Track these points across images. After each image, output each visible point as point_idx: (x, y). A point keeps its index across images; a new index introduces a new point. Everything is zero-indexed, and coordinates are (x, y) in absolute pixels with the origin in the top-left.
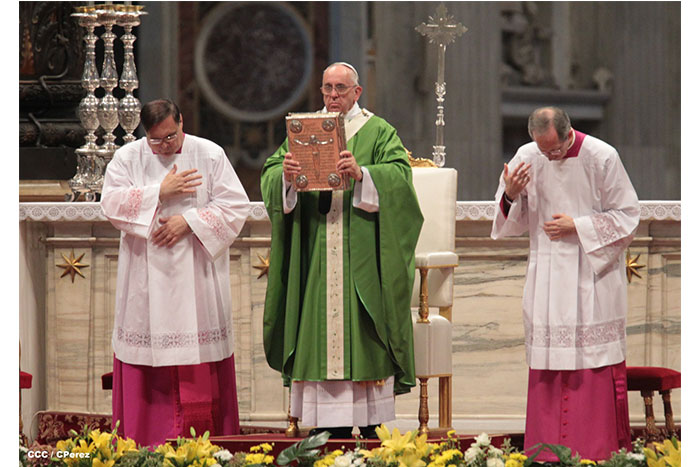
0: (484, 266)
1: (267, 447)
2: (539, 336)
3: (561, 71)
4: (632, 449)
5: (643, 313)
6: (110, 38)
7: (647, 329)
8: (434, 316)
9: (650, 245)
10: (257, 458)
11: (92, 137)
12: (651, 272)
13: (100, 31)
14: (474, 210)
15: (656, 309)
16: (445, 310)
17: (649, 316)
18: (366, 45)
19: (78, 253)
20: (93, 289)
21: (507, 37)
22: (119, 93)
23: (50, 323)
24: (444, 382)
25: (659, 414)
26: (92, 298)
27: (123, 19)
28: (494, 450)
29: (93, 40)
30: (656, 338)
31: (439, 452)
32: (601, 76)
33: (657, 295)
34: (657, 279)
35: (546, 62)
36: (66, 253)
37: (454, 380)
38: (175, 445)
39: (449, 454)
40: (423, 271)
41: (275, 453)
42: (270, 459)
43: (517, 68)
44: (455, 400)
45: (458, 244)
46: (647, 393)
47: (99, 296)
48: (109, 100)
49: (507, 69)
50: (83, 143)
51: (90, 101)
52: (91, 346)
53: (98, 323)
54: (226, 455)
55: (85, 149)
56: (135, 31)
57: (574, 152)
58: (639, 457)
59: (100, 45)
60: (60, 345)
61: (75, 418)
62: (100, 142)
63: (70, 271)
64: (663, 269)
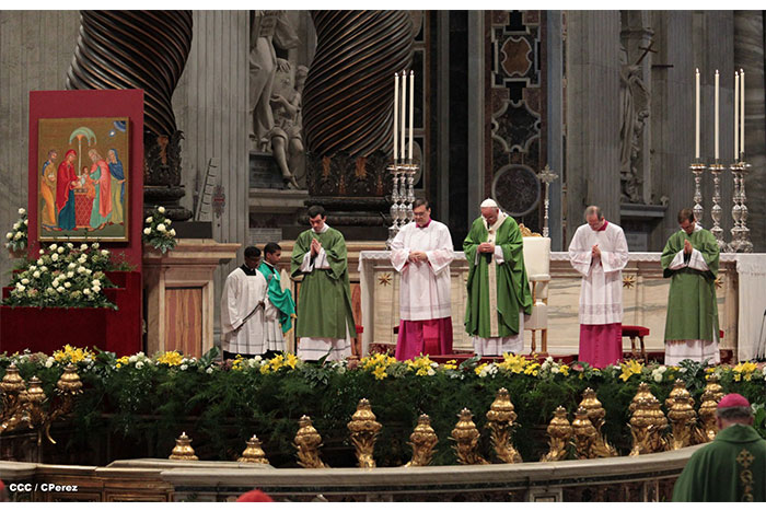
0: (564, 280)
1: (454, 361)
2: (587, 310)
3: (647, 197)
4: (615, 364)
5: (634, 302)
6: (403, 179)
7: (636, 309)
8: (539, 303)
9: (637, 272)
10: (450, 367)
11: (396, 222)
12: (638, 284)
13: (399, 176)
14: (561, 256)
15: (640, 300)
16: (544, 300)
17: (637, 303)
18: (563, 185)
19: (388, 273)
20: (394, 289)
21: (623, 182)
22: (407, 204)
23: (376, 304)
24: (544, 332)
25: (638, 347)
26: (394, 294)
27: (408, 171)
28: (554, 364)
29: (396, 180)
30: (640, 313)
31: (530, 365)
32: (663, 199)
33: (640, 294)
34: (640, 287)
35: (641, 193)
36: (383, 273)
37: (548, 331)
38: (413, 361)
39: (534, 366)
40: (534, 283)
41: (457, 364)
42: (455, 367)
43: (628, 195)
44: (548, 340)
45: (551, 271)
46: (632, 338)
47: (396, 292)
48: (403, 206)
49: (623, 196)
50: (392, 225)
51: (395, 207)
52: (393, 314)
53: (396, 304)
54: (436, 365)
55: (393, 228)
56: (413, 176)
57: (603, 228)
58: (619, 368)
59: (399, 181)
60: (379, 314)
61: (386, 346)
62: (399, 225)
63: (384, 281)
64: (644, 283)
